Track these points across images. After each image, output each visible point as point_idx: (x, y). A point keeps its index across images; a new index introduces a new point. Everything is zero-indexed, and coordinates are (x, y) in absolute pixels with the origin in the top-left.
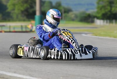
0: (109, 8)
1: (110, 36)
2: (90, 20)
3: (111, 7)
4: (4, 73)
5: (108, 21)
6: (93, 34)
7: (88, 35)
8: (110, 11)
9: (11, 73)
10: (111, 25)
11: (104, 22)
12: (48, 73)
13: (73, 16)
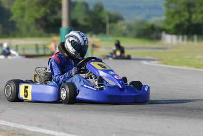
0: (187, 15)
1: (189, 65)
2: (154, 35)
3: (190, 13)
4: (23, 127)
5: (185, 37)
6: (161, 60)
7: (152, 63)
8: (189, 20)
9: (34, 127)
10: (190, 43)
11: (178, 38)
12: (93, 127)
13: (124, 28)
